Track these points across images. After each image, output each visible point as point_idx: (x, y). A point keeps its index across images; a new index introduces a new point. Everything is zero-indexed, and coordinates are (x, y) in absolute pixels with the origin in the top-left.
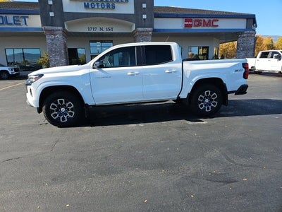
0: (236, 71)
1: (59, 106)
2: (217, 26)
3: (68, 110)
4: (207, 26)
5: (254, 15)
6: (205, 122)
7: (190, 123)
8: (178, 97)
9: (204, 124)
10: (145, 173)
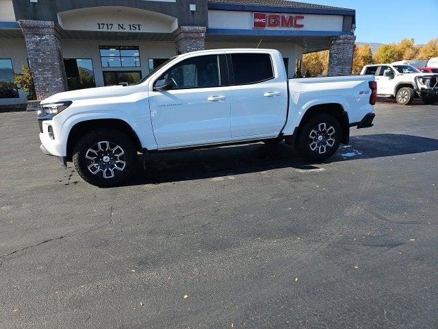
0: (361, 93)
1: (100, 153)
2: (302, 26)
3: (116, 158)
4: (287, 26)
5: (354, 11)
6: (321, 168)
7: (300, 171)
8: (281, 134)
9: (320, 172)
10: (274, 243)
